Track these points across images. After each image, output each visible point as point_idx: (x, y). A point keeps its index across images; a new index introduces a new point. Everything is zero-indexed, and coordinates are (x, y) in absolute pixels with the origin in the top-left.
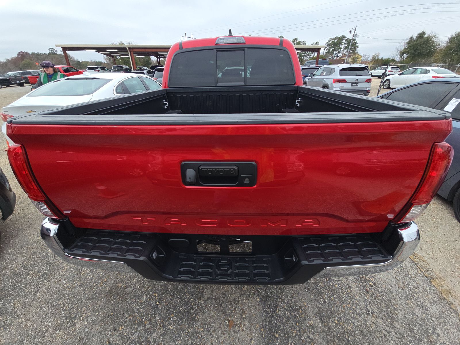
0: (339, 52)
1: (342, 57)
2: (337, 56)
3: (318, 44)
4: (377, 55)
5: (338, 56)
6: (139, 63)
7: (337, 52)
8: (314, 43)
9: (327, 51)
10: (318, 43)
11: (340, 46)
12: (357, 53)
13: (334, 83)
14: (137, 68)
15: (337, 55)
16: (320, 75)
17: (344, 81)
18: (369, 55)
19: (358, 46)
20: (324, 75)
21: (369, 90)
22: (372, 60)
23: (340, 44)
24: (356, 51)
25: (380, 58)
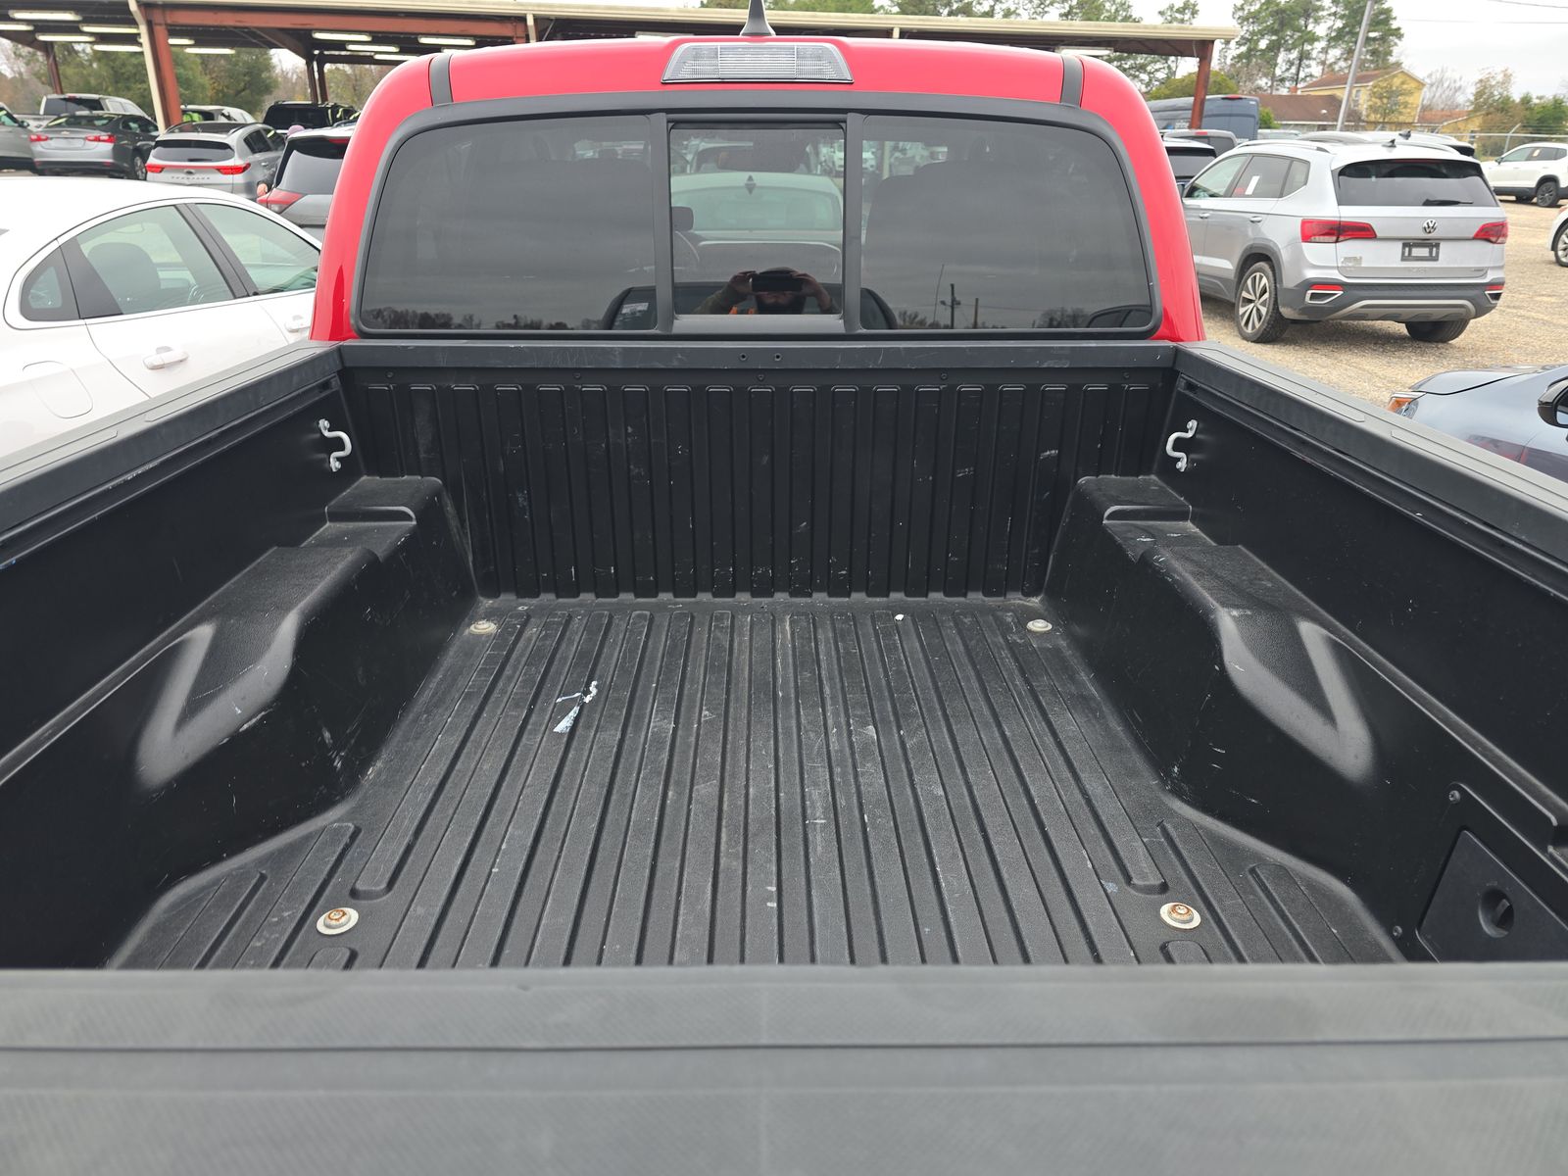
0: (1304, 56)
1: (1321, 83)
2: (1296, 80)
3: (1194, 13)
4: (1500, 78)
5: (1302, 75)
6: (205, 80)
7: (1294, 54)
8: (1171, 8)
9: (1244, 49)
10: (1195, 5)
11: (1310, 28)
12: (1398, 64)
13: (1306, 238)
14: (184, 112)
15: (1293, 70)
16: (1229, 193)
17: (1362, 232)
18: (1457, 77)
19: (1399, 29)
20: (1249, 191)
21: (1498, 284)
22: (1478, 108)
23: (1307, 16)
24: (1390, 53)
25: (1516, 97)
